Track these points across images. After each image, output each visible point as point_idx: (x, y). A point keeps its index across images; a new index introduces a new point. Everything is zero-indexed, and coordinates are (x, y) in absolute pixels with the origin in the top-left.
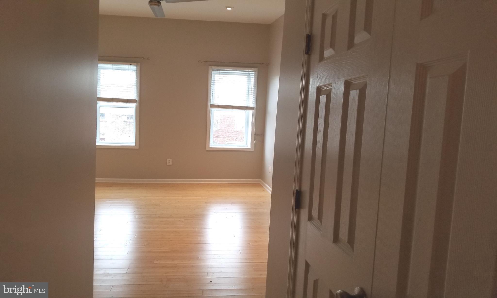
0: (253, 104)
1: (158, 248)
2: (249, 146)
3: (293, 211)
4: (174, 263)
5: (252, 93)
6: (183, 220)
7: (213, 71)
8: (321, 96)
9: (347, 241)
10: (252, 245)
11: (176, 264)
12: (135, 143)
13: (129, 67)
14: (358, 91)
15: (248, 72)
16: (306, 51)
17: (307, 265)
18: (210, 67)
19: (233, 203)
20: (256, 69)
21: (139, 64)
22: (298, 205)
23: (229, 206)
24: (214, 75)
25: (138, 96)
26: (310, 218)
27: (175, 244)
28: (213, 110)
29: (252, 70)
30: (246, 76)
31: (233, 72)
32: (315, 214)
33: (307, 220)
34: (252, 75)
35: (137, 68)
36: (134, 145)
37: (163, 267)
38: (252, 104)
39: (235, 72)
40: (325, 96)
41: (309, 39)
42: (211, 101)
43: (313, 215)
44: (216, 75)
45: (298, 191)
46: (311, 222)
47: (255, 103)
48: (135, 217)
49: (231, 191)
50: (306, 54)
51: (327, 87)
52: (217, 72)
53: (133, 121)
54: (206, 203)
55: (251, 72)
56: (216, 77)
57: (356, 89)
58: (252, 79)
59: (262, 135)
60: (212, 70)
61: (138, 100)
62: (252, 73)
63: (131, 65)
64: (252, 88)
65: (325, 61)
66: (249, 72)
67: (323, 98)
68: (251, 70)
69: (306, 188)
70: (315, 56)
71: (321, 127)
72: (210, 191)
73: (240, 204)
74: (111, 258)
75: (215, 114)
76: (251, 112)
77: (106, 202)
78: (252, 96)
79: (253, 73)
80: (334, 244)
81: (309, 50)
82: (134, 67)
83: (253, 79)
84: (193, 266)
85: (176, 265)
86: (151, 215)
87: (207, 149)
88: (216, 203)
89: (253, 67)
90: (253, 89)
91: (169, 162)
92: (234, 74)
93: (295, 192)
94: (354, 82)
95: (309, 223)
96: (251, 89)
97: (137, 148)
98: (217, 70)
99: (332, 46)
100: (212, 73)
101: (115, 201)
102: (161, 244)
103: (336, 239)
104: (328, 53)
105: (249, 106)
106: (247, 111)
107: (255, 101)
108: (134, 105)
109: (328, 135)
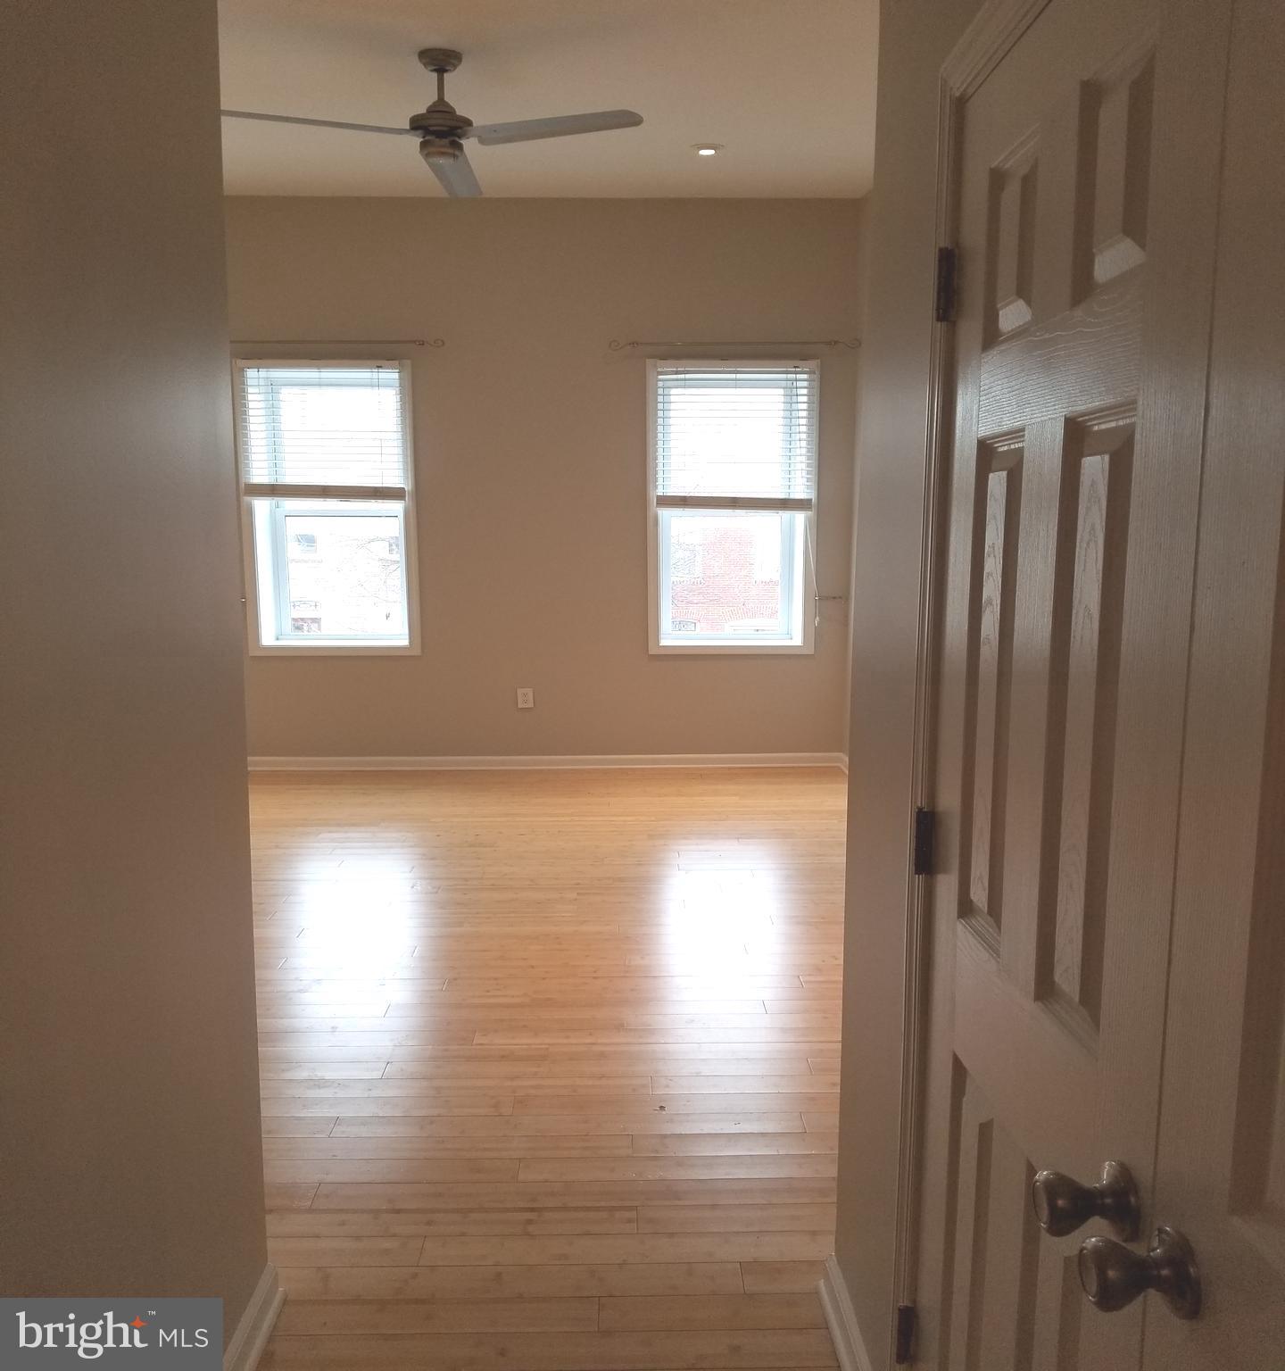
0: (808, 488)
1: (489, 994)
2: (796, 639)
3: (911, 883)
4: (541, 1044)
5: (804, 451)
6: (574, 895)
7: (660, 377)
8: (991, 475)
9: (1077, 999)
10: (806, 982)
11: (547, 1046)
12: (407, 637)
13: (375, 375)
14: (1107, 458)
15: (784, 376)
16: (938, 309)
17: (959, 1071)
18: (649, 362)
19: (741, 836)
20: (813, 364)
21: (408, 362)
22: (926, 860)
23: (730, 847)
24: (666, 392)
25: (410, 475)
26: (965, 908)
27: (544, 979)
28: (667, 516)
29: (798, 367)
30: (781, 391)
31: (733, 376)
32: (979, 895)
33: (955, 914)
34: (799, 384)
35: (400, 377)
36: (405, 642)
37: (503, 1057)
38: (803, 488)
39: (739, 376)
40: (1004, 474)
41: (950, 263)
42: (660, 481)
43: (972, 898)
44: (673, 391)
45: (925, 812)
46: (969, 922)
47: (813, 484)
48: (413, 887)
49: (735, 795)
50: (939, 319)
51: (1010, 442)
52: (677, 380)
53: (399, 556)
54: (651, 837)
55: (796, 373)
56: (673, 398)
57: (1100, 453)
58: (802, 399)
59: (840, 598)
60: (658, 372)
61: (410, 488)
62: (799, 376)
63: (378, 367)
64: (803, 433)
65: (1003, 348)
66: (790, 376)
67: (997, 482)
68: (795, 367)
69: (949, 801)
70: (970, 329)
71: (992, 589)
72: (665, 795)
73: (770, 838)
74: (333, 1028)
75: (676, 529)
76: (800, 519)
77: (321, 836)
78: (804, 459)
79: (805, 376)
80: (1040, 1004)
81: (948, 304)
82: (391, 376)
83: (805, 399)
84: (602, 1055)
85: (547, 1049)
86: (466, 880)
87: (651, 652)
88: (685, 838)
89: (804, 358)
90: (804, 436)
91: (525, 698)
92: (737, 384)
93: (914, 815)
94: (1095, 425)
95: (960, 927)
96: (798, 436)
97: (417, 652)
98: (677, 373)
99: (1023, 292)
100: (660, 384)
101: (349, 835)
102: (496, 979)
103: (1045, 988)
104: (1012, 315)
105: (792, 497)
106: (786, 515)
107: (813, 477)
108: (397, 507)
109: (1017, 618)
